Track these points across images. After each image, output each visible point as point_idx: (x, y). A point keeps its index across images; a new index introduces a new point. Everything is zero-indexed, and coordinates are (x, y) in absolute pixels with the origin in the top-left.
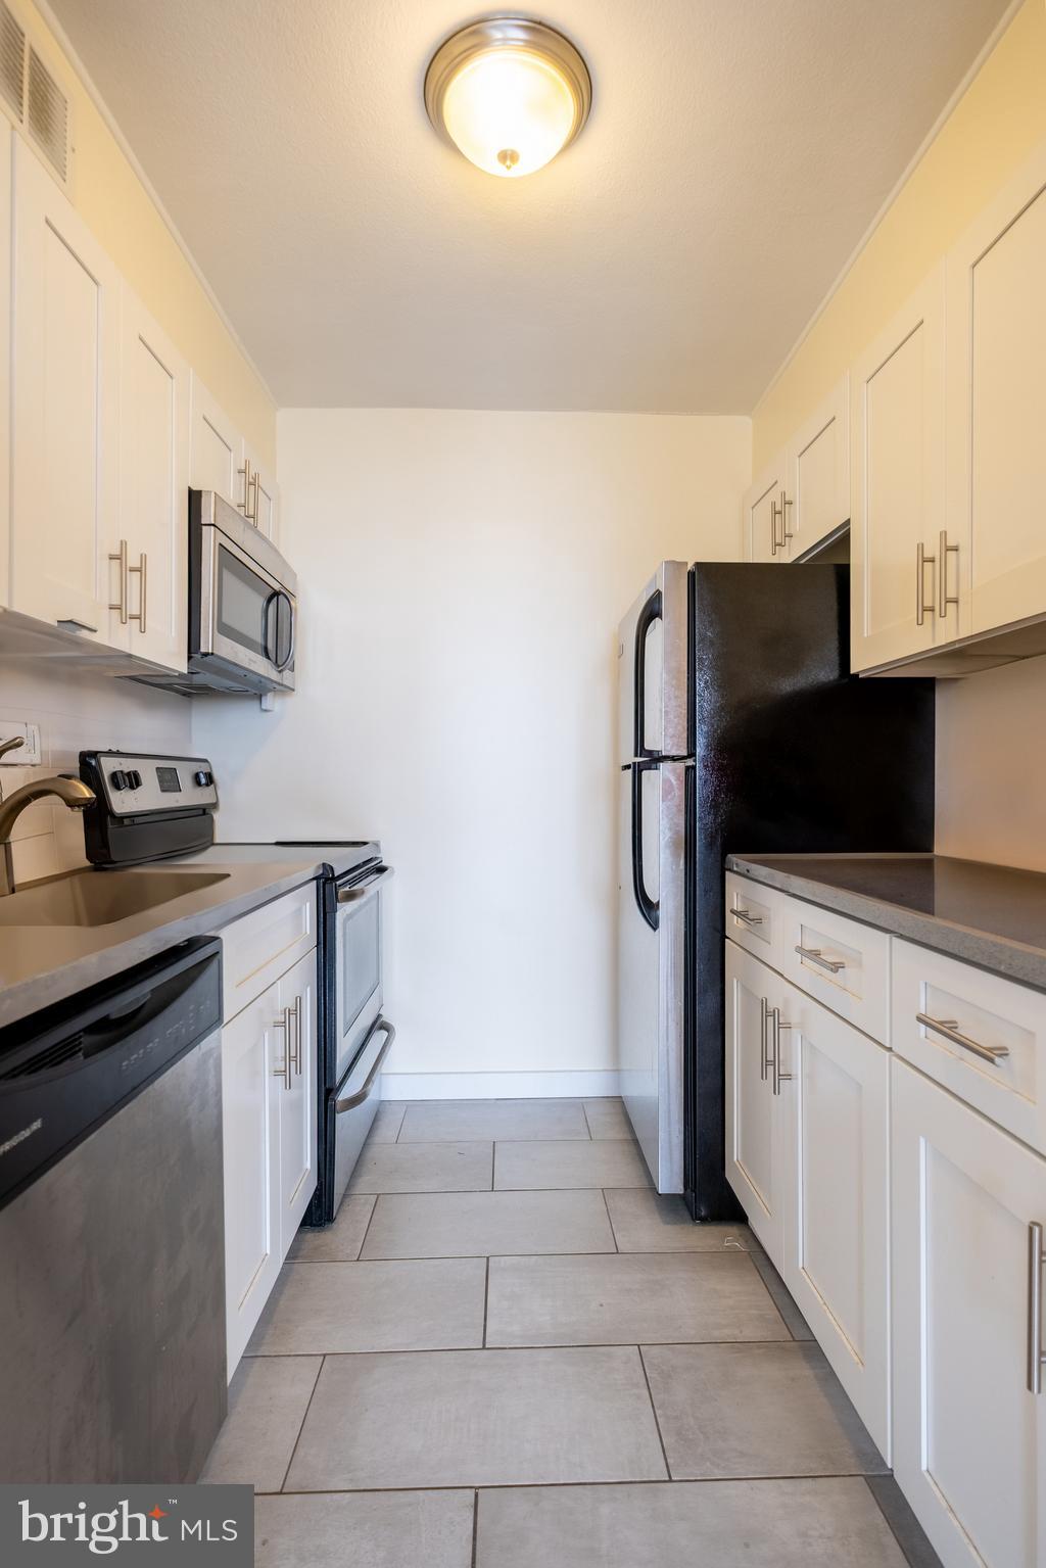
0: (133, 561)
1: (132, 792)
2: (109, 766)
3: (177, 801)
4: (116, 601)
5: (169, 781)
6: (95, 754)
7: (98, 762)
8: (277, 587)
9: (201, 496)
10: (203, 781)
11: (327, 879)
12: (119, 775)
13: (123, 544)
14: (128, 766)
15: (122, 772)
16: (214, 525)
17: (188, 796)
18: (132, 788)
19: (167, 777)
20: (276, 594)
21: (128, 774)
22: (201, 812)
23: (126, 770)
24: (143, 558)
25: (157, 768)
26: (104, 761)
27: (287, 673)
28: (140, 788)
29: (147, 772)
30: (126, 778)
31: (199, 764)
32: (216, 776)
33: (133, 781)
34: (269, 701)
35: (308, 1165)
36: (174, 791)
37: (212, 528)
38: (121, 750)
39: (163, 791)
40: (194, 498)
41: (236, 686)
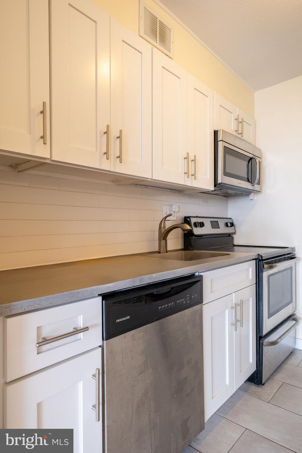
0: (191, 157)
1: (201, 228)
2: (193, 220)
3: (218, 231)
4: (186, 171)
5: (215, 225)
6: (189, 217)
7: (190, 219)
8: (251, 156)
9: (218, 132)
10: (229, 225)
11: (260, 260)
12: (197, 223)
13: (188, 154)
14: (200, 220)
15: (198, 222)
16: (222, 141)
17: (222, 230)
18: (201, 227)
19: (215, 223)
20: (251, 159)
21: (200, 223)
22: (228, 235)
23: (199, 222)
24: (195, 156)
25: (211, 221)
26: (192, 219)
27: (256, 186)
28: (204, 227)
29: (207, 222)
30: (199, 224)
31: (228, 220)
32: (235, 223)
33: (202, 225)
34: (252, 196)
35: (251, 361)
36: (217, 228)
37: (221, 141)
38: (198, 216)
39: (212, 228)
40: (216, 133)
41: (238, 192)
